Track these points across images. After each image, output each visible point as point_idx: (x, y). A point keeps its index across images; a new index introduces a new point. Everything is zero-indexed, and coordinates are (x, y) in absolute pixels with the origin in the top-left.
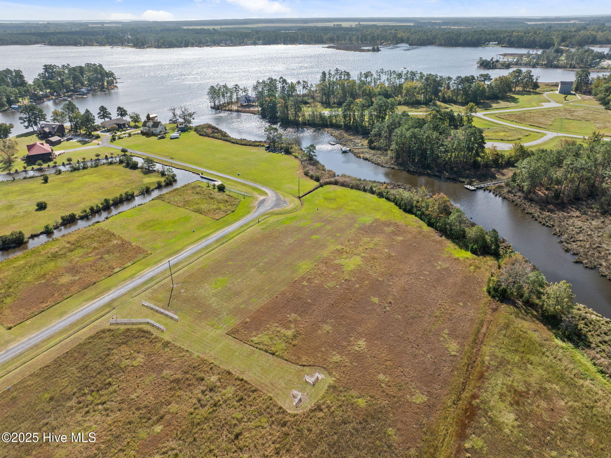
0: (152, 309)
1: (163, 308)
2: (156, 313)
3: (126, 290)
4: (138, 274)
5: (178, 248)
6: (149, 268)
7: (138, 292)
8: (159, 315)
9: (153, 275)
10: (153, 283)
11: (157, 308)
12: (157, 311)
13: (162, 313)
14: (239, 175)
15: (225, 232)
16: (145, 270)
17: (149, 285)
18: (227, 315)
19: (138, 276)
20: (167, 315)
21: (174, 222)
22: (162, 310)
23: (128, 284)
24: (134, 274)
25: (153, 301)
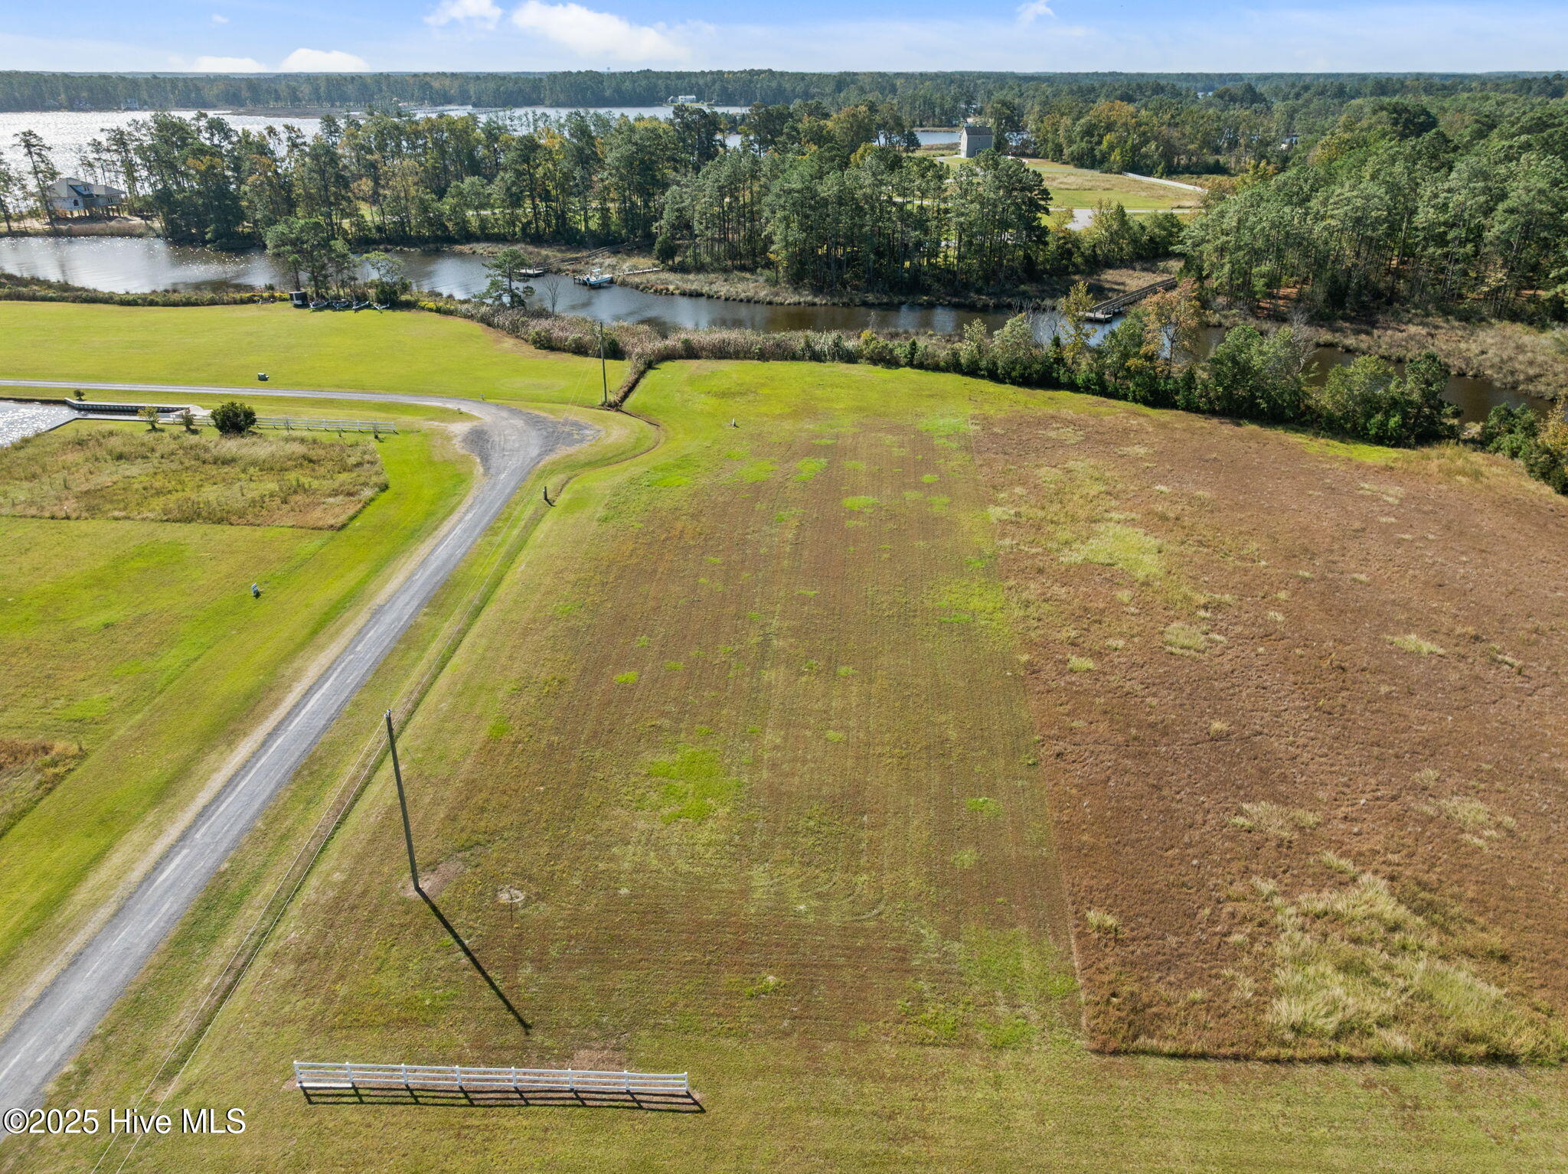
0: (414, 1096)
1: (489, 1055)
2: (476, 1118)
3: (68, 1038)
4: (81, 895)
5: (236, 681)
6: (136, 836)
7: (184, 1017)
8: (512, 1120)
9: (203, 866)
10: (252, 915)
11: (459, 1075)
12: (469, 1097)
13: (522, 1098)
14: (263, 379)
15: (434, 564)
16: (116, 859)
17: (230, 941)
18: (950, 933)
19: (94, 905)
20: (579, 1099)
21: (99, 581)
22: (511, 1076)
23: (46, 995)
24: (51, 905)
25: (372, 1037)
